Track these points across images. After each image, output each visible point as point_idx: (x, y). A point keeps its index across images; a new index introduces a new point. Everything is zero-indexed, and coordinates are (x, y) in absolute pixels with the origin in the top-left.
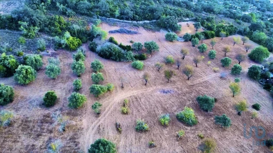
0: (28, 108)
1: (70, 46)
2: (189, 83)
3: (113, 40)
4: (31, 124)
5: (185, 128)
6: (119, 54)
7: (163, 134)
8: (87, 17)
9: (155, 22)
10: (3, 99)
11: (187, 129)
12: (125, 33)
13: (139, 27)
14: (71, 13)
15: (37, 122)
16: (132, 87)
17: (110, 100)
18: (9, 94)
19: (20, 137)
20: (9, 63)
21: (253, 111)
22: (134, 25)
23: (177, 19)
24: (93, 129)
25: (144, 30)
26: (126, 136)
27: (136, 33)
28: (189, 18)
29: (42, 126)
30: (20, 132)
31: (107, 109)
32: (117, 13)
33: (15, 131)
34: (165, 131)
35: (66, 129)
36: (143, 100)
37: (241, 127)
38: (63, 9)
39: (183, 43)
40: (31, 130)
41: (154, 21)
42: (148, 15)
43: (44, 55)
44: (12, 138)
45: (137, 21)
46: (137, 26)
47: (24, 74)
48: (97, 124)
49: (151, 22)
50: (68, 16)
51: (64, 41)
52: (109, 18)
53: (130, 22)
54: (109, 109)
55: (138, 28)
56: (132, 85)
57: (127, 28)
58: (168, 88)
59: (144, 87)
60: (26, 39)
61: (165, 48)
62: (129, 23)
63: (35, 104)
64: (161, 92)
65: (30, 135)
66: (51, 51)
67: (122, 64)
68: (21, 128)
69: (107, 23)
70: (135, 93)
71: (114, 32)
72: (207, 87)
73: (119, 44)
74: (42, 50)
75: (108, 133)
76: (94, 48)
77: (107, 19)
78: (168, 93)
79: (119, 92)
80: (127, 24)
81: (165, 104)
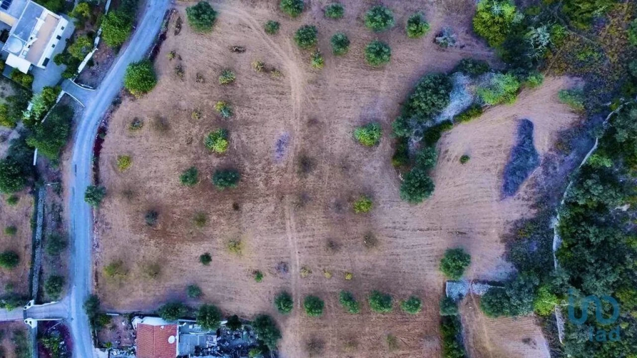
11: (205, 132)
13: (533, 207)
24: (248, 19)
26: (223, 54)
27: (509, 188)
31: (276, 46)
36: (276, 101)
37: (185, 205)
46: (542, 203)
48: (254, 25)
54: (274, 49)
55: (531, 203)
64: (284, 137)
70: (297, 98)
75: (235, 35)
77: (597, 135)
78: (278, 148)
81: (256, 128)
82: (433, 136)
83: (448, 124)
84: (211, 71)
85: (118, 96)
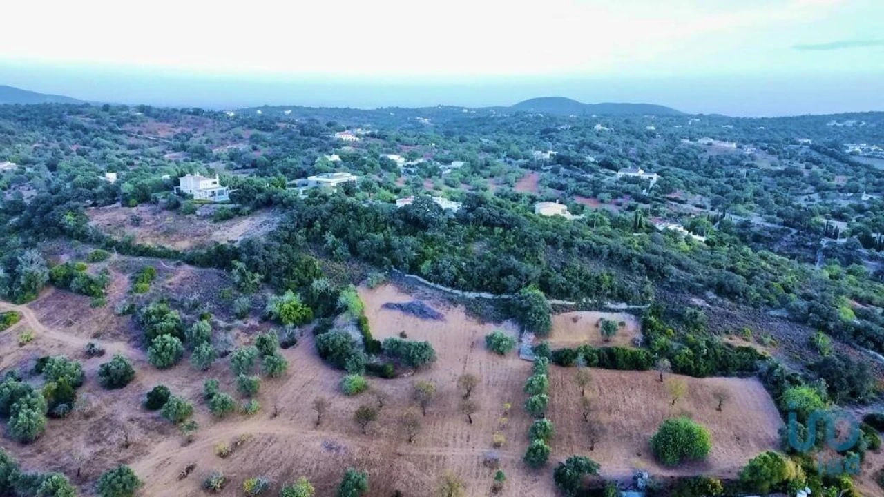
0: (129, 402)
4: (106, 425)
6: (341, 355)
8: (368, 267)
9: (503, 299)
12: (414, 312)
13: (455, 306)
14: (342, 254)
15: (115, 424)
16: (291, 419)
17: (231, 428)
19: (78, 435)
22: (449, 299)
23: (584, 300)
25: (462, 315)
26: (182, 486)
27: (436, 317)
28: (628, 304)
31: (208, 440)
32: (426, 267)
33: (82, 427)
36: (275, 446)
39: (527, 363)
41: (504, 296)
42: (492, 280)
45: (464, 290)
46: (453, 302)
48: (170, 454)
49: (496, 297)
50: (336, 260)
51: (273, 308)
52: (409, 273)
53: (448, 289)
54: (213, 440)
55: (452, 307)
56: (295, 417)
57: (427, 304)
58: (346, 442)
59: (311, 426)
60: (235, 293)
61: (463, 365)
62: (444, 292)
66: (252, 322)
71: (393, 308)
72: (425, 467)
74: (242, 316)
77: (407, 275)
78: (334, 450)
80: (436, 293)
81: (299, 466)
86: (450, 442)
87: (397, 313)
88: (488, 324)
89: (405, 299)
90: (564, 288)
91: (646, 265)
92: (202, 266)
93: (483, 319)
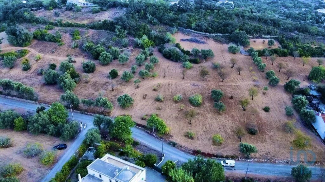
0: (100, 77)
1: (144, 46)
2: (221, 84)
3: (178, 45)
4: (97, 85)
5: (190, 106)
6: (177, 56)
7: (171, 106)
8: (168, 27)
9: (227, 36)
10: (88, 69)
12: (194, 42)
14: (156, 22)
15: (101, 84)
16: (172, 78)
17: (150, 82)
18: (92, 67)
19: (89, 89)
20: (99, 50)
21: (261, 112)
22: (205, 36)
23: (255, 35)
25: (213, 42)
26: (147, 101)
27: (203, 43)
28: (271, 36)
29: (103, 86)
30: (90, 87)
32: (193, 25)
33: (88, 86)
34: (174, 105)
35: (114, 90)
37: (237, 116)
38: (151, 19)
39: (245, 56)
40: (96, 87)
41: (227, 34)
42: (222, 28)
43: (125, 50)
44: (85, 88)
45: (210, 33)
46: (208, 37)
47: (104, 57)
48: (133, 92)
49: (223, 35)
50: (154, 25)
51: (140, 41)
52: (186, 28)
53: (204, 33)
54: (147, 86)
55: (208, 39)
56: (173, 77)
57: (198, 39)
58: (199, 83)
59: (182, 79)
60: (117, 38)
61: (223, 58)
62: (202, 34)
63: (105, 76)
64: (191, 84)
65: (94, 89)
66: (130, 48)
67: (177, 63)
68: (91, 85)
69: (183, 32)
70: (172, 81)
71: (185, 40)
72: (234, 89)
73: (182, 48)
74: (125, 46)
75: (137, 97)
76: (161, 50)
77: (185, 29)
78: (196, 86)
79: (160, 79)
80: (199, 35)
81: (187, 92)
82: (188, 53)
83: (183, 51)
84: (155, 105)
85: (169, 144)
86: (237, 81)
87: (188, 42)
88: (224, 45)
89: (189, 37)
90: (249, 30)
91: (273, 22)
92: (98, 30)
93: (222, 42)
